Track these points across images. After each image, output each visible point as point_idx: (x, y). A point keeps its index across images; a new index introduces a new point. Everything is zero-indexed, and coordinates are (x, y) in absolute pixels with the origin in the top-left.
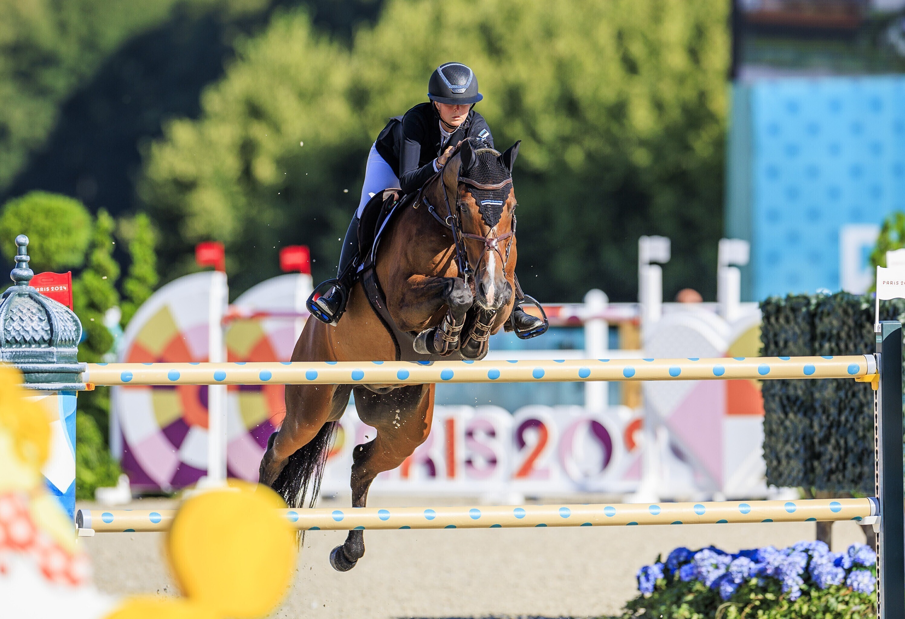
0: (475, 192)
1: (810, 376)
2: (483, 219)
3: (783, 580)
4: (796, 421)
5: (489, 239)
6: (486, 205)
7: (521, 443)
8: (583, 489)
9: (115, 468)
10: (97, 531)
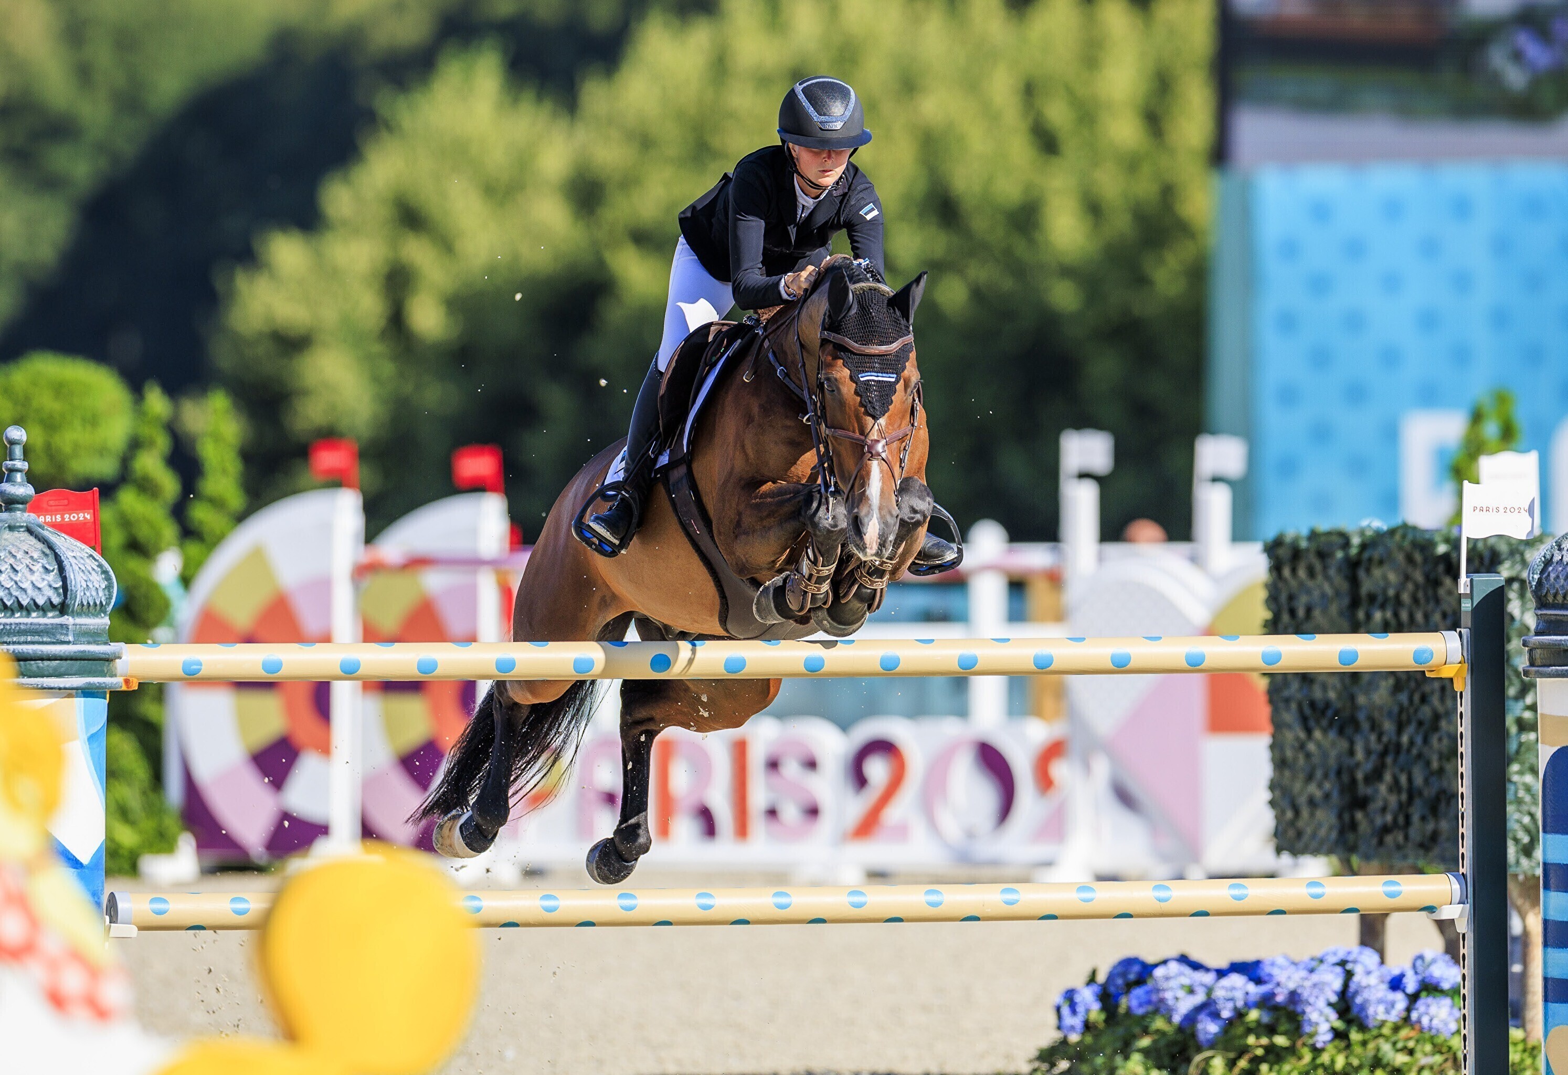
0: (850, 358)
1: (1351, 666)
2: (861, 405)
3: (1304, 1013)
4: (1326, 743)
5: (872, 440)
6: (868, 381)
7: (860, 781)
8: (964, 858)
9: (171, 822)
10: (142, 928)
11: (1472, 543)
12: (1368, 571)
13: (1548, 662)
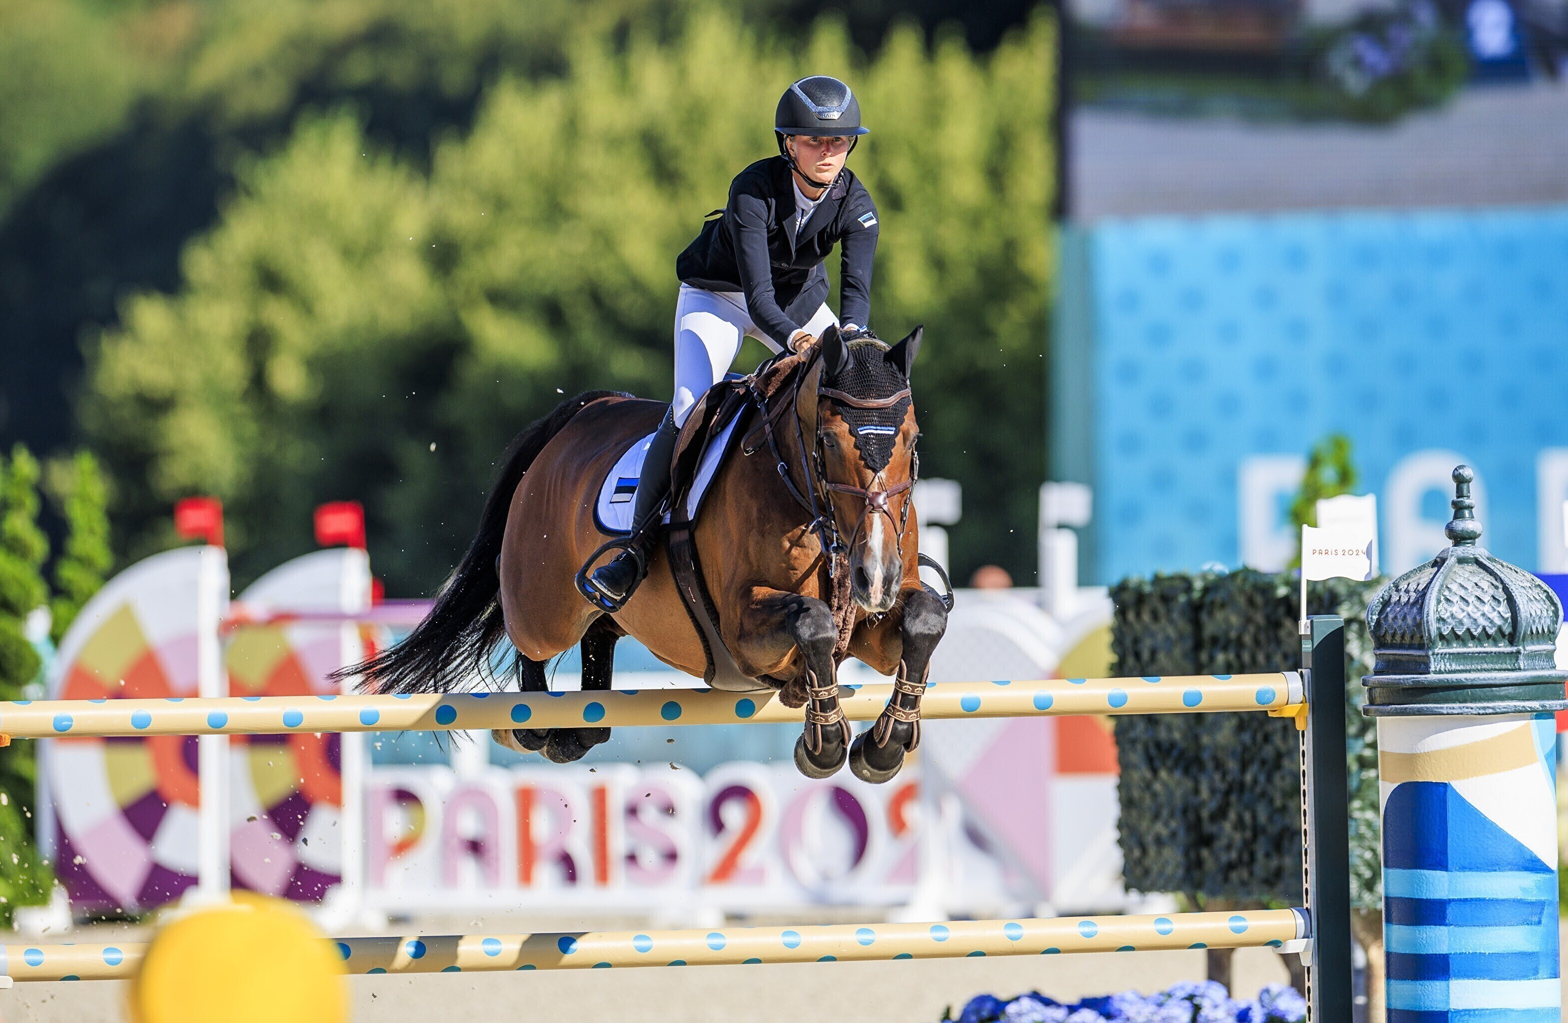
0: (848, 412)
1: (1195, 707)
2: (861, 458)
4: (1172, 783)
5: (873, 493)
6: (867, 434)
7: (717, 825)
8: (820, 900)
9: (44, 876)
10: (17, 979)
11: (1312, 585)
12: (1211, 614)
13: (1387, 701)
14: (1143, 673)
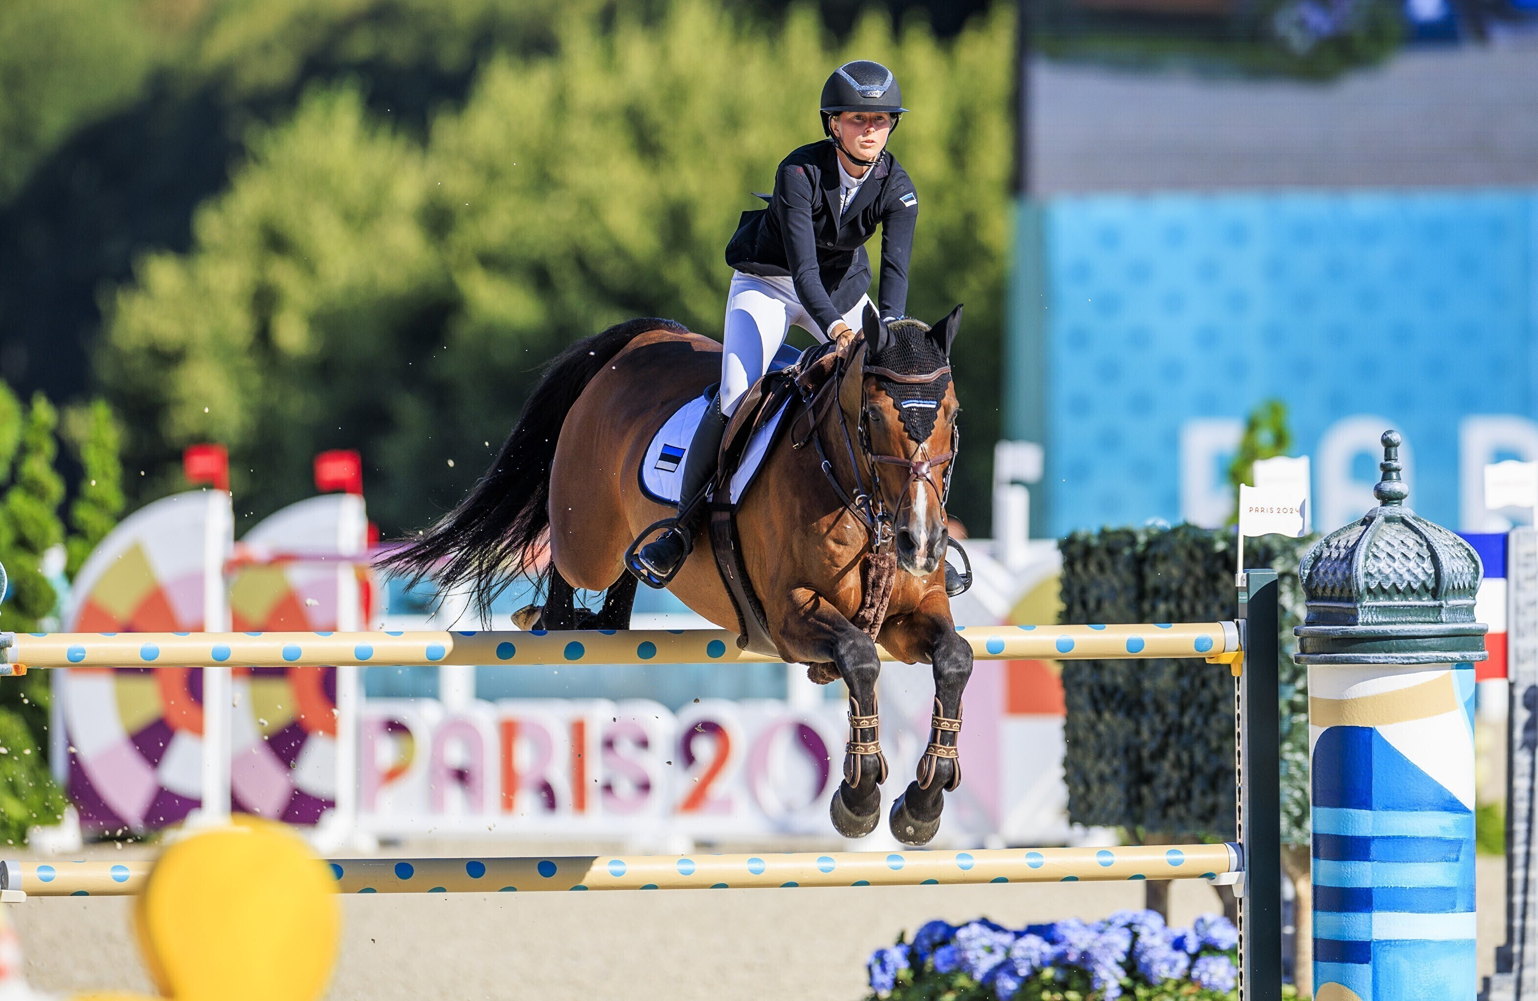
0: (892, 388)
1: (1137, 654)
2: (905, 430)
3: (1094, 970)
4: (1115, 724)
6: (911, 408)
7: (689, 758)
8: (784, 829)
9: (57, 797)
10: (30, 894)
11: (1248, 540)
12: (1153, 566)
13: (1318, 650)
14: (1089, 622)
